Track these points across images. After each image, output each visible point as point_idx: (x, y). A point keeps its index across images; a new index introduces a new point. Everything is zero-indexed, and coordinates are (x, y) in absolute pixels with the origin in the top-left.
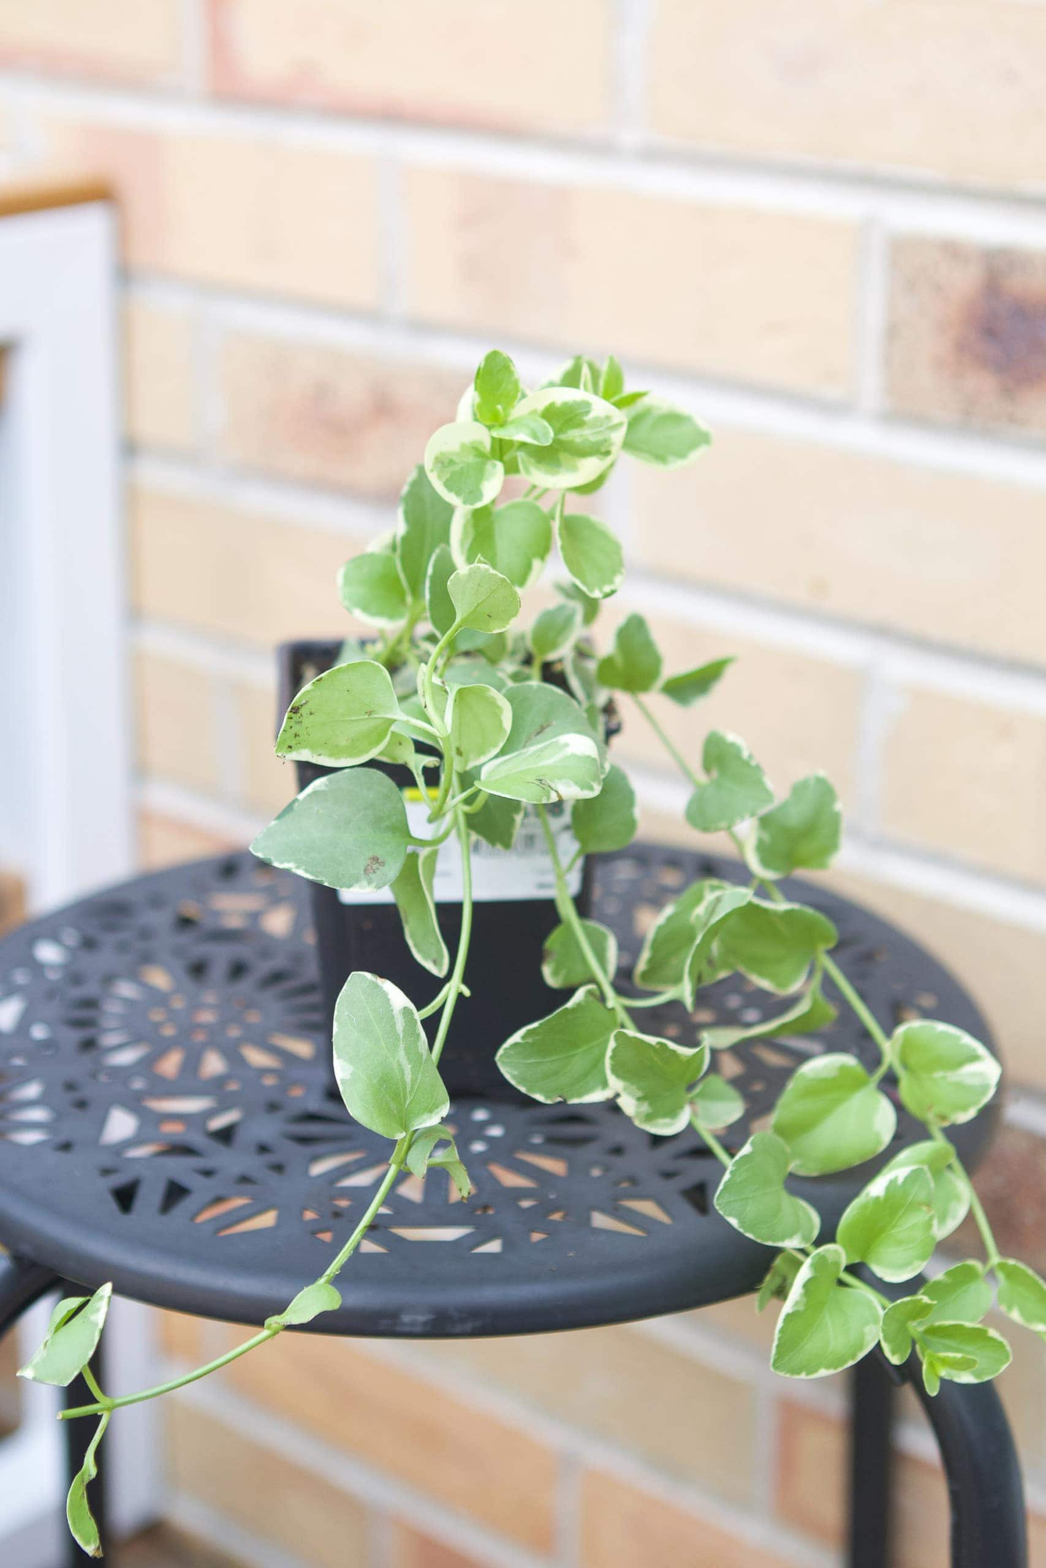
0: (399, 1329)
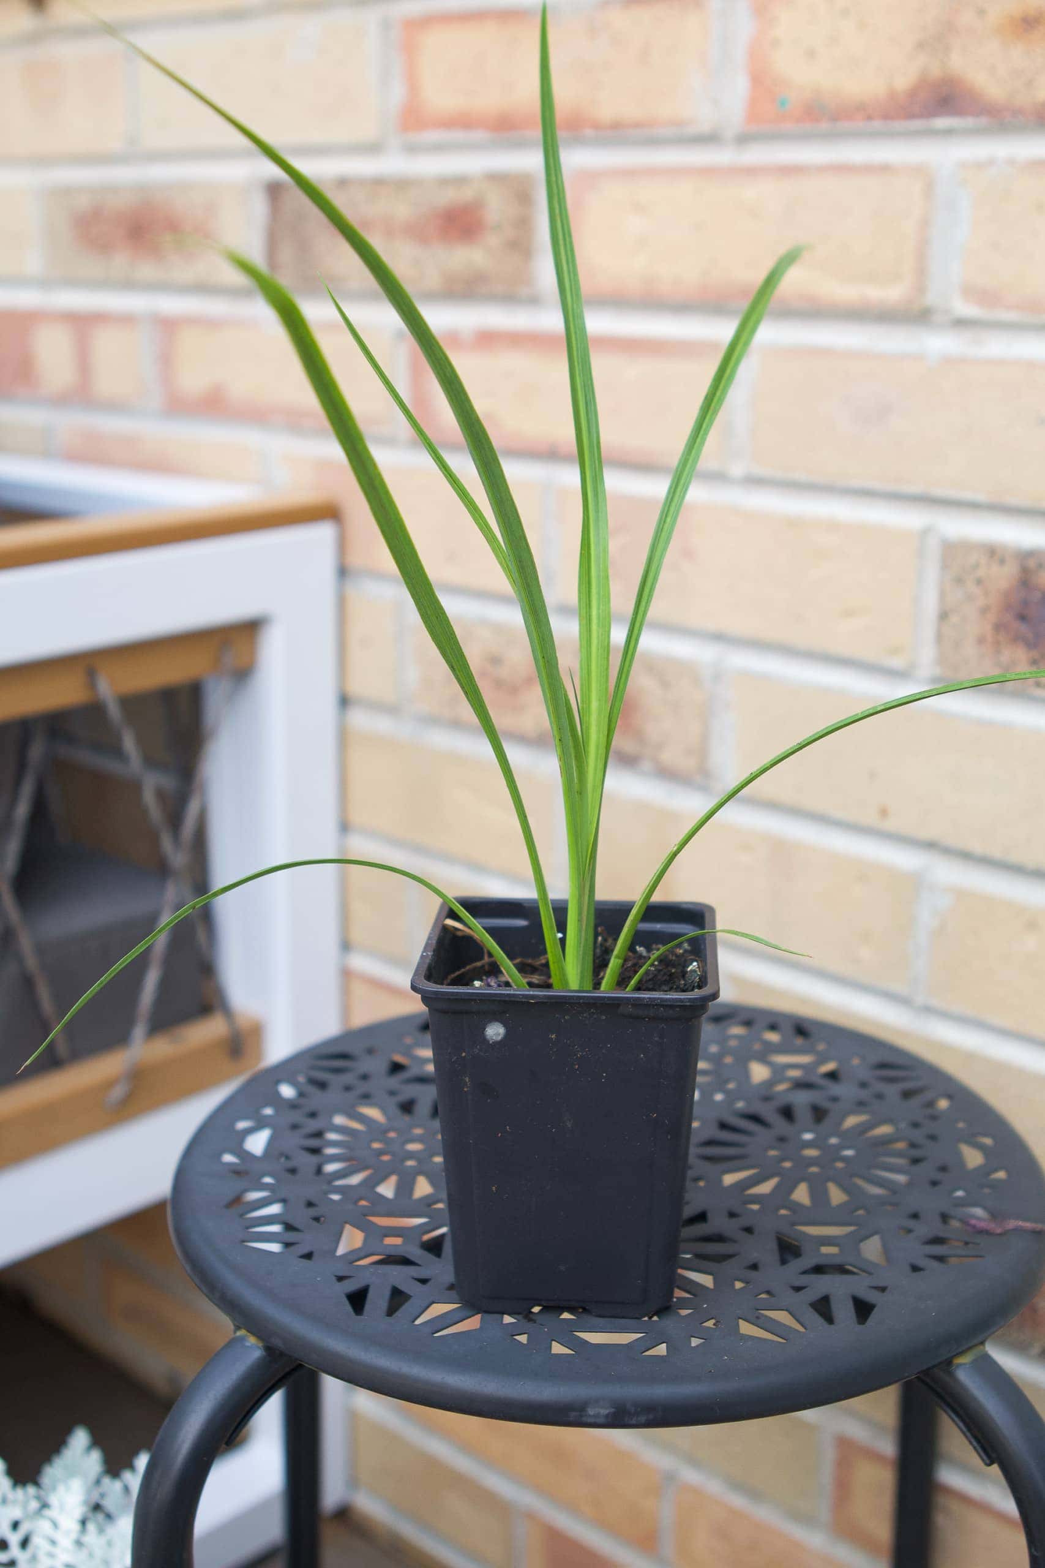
0: (584, 1419)
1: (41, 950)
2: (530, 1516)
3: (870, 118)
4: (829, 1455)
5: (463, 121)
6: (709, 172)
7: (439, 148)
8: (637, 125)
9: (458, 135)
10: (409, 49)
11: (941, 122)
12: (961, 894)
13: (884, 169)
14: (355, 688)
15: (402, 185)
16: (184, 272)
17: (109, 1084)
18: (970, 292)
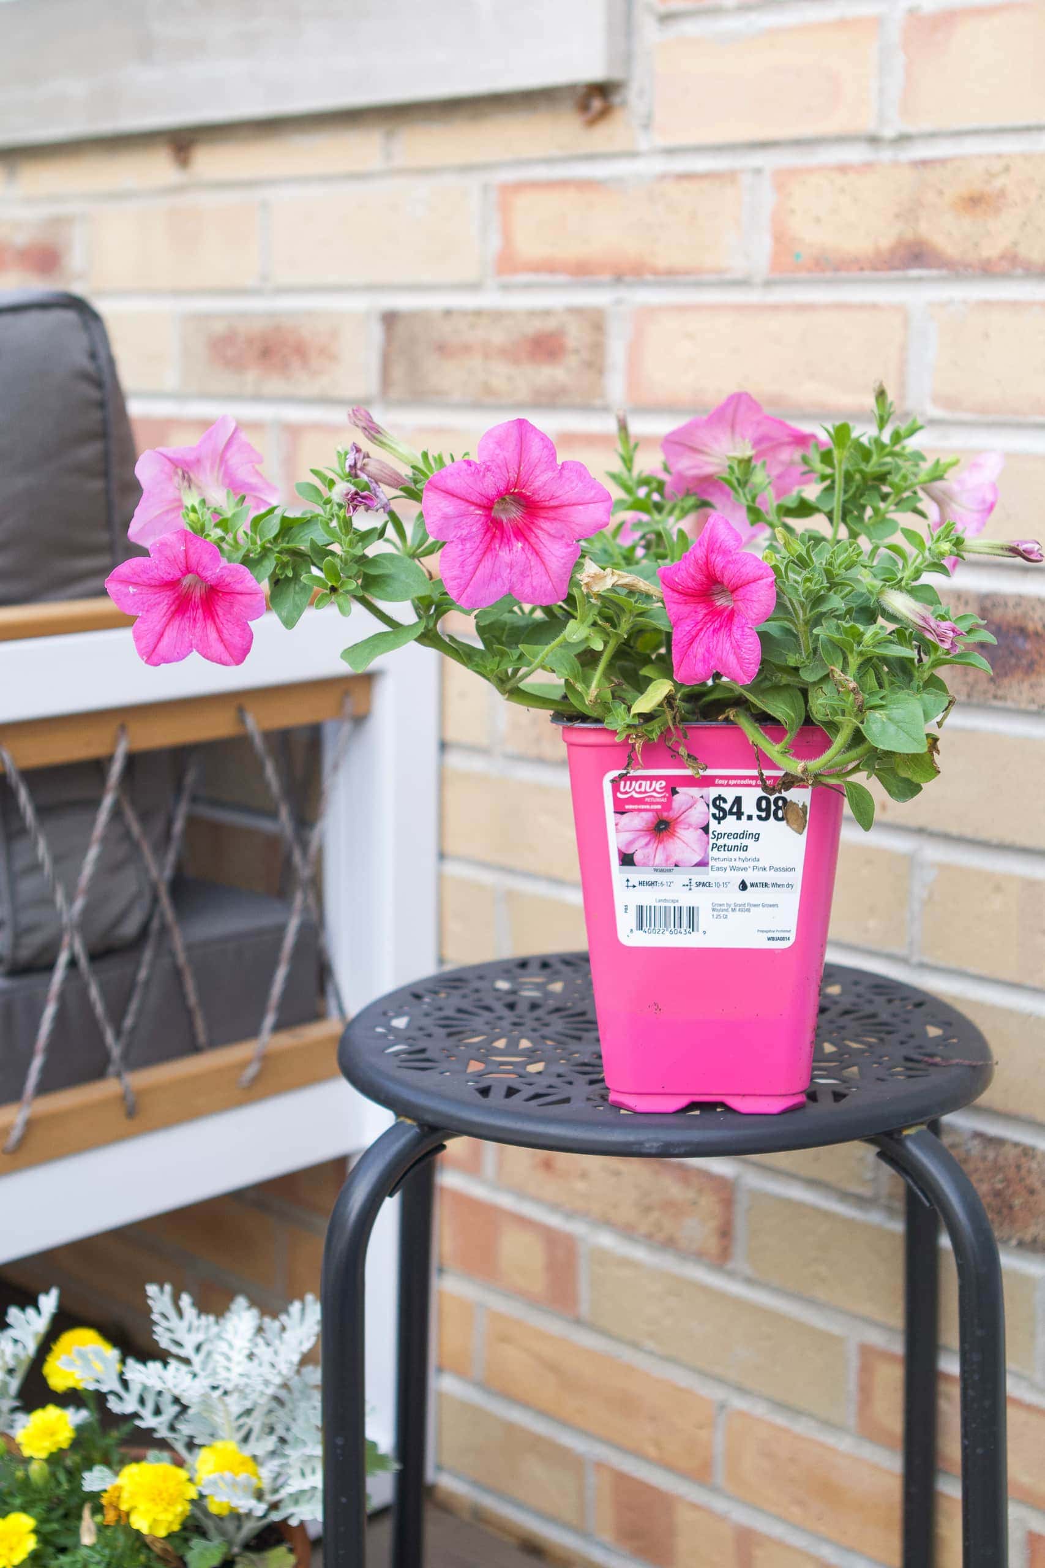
1: (189, 948)
2: (599, 1465)
3: (862, 269)
4: (854, 1362)
5: (549, 267)
6: (739, 308)
7: (528, 287)
8: (687, 273)
9: (545, 278)
10: (505, 208)
11: (914, 273)
12: (943, 867)
13: (874, 306)
14: (452, 735)
15: (497, 316)
16: (309, 387)
17: (244, 1065)
18: (937, 399)
